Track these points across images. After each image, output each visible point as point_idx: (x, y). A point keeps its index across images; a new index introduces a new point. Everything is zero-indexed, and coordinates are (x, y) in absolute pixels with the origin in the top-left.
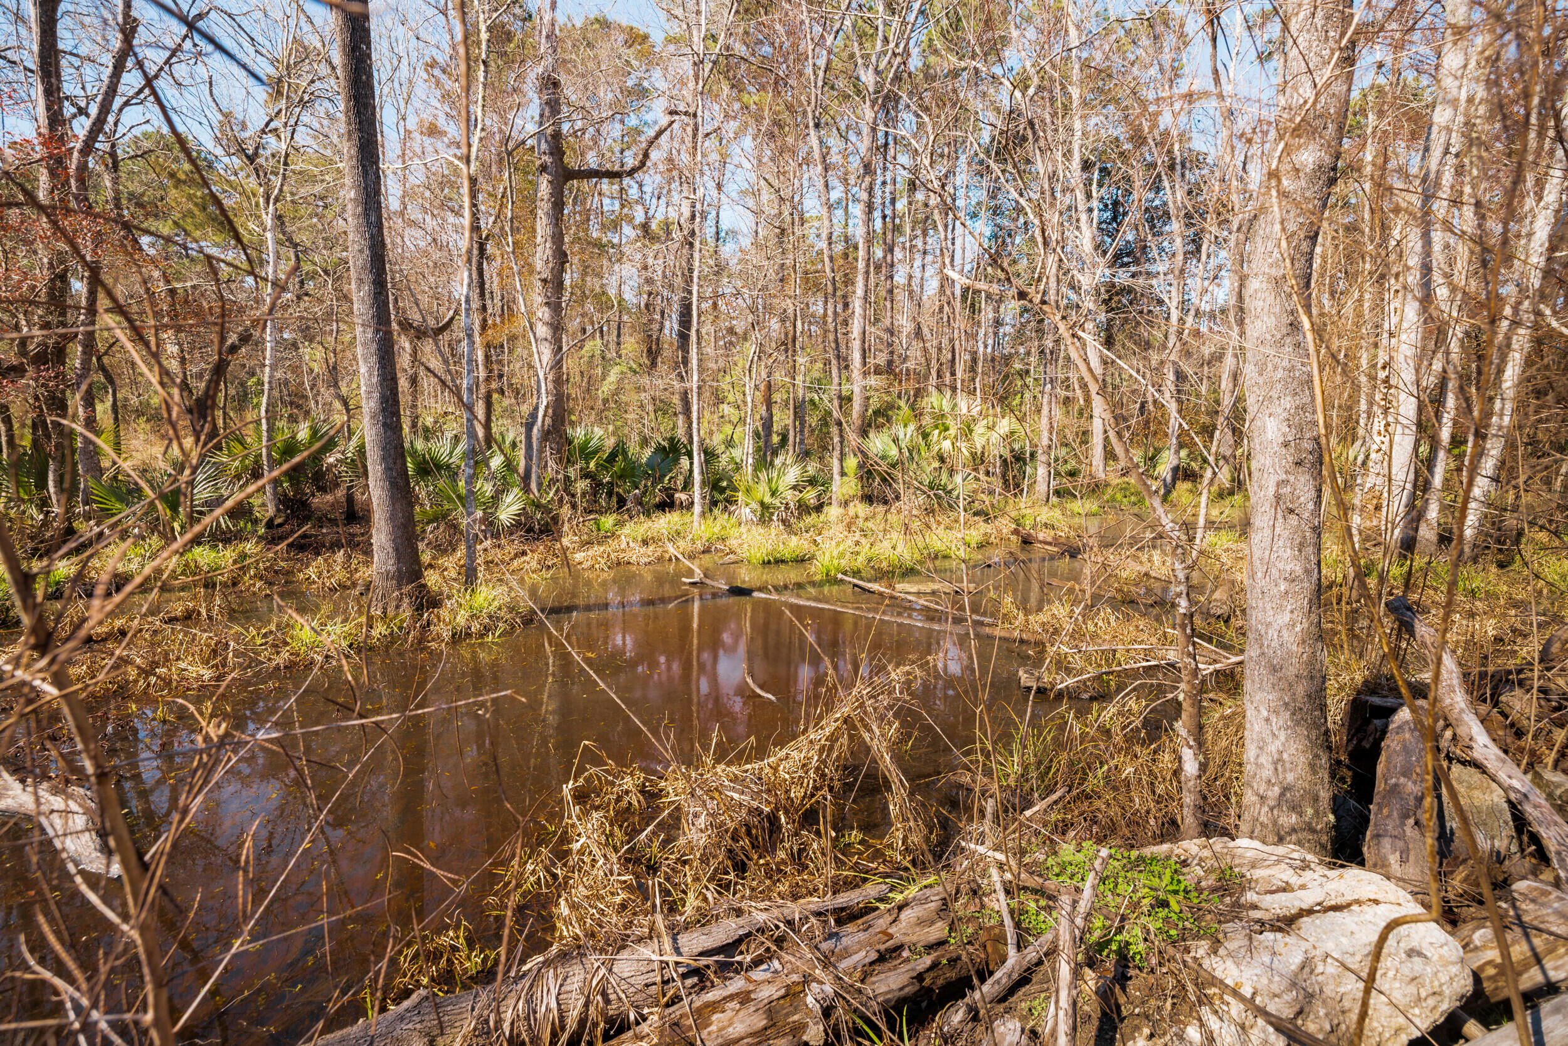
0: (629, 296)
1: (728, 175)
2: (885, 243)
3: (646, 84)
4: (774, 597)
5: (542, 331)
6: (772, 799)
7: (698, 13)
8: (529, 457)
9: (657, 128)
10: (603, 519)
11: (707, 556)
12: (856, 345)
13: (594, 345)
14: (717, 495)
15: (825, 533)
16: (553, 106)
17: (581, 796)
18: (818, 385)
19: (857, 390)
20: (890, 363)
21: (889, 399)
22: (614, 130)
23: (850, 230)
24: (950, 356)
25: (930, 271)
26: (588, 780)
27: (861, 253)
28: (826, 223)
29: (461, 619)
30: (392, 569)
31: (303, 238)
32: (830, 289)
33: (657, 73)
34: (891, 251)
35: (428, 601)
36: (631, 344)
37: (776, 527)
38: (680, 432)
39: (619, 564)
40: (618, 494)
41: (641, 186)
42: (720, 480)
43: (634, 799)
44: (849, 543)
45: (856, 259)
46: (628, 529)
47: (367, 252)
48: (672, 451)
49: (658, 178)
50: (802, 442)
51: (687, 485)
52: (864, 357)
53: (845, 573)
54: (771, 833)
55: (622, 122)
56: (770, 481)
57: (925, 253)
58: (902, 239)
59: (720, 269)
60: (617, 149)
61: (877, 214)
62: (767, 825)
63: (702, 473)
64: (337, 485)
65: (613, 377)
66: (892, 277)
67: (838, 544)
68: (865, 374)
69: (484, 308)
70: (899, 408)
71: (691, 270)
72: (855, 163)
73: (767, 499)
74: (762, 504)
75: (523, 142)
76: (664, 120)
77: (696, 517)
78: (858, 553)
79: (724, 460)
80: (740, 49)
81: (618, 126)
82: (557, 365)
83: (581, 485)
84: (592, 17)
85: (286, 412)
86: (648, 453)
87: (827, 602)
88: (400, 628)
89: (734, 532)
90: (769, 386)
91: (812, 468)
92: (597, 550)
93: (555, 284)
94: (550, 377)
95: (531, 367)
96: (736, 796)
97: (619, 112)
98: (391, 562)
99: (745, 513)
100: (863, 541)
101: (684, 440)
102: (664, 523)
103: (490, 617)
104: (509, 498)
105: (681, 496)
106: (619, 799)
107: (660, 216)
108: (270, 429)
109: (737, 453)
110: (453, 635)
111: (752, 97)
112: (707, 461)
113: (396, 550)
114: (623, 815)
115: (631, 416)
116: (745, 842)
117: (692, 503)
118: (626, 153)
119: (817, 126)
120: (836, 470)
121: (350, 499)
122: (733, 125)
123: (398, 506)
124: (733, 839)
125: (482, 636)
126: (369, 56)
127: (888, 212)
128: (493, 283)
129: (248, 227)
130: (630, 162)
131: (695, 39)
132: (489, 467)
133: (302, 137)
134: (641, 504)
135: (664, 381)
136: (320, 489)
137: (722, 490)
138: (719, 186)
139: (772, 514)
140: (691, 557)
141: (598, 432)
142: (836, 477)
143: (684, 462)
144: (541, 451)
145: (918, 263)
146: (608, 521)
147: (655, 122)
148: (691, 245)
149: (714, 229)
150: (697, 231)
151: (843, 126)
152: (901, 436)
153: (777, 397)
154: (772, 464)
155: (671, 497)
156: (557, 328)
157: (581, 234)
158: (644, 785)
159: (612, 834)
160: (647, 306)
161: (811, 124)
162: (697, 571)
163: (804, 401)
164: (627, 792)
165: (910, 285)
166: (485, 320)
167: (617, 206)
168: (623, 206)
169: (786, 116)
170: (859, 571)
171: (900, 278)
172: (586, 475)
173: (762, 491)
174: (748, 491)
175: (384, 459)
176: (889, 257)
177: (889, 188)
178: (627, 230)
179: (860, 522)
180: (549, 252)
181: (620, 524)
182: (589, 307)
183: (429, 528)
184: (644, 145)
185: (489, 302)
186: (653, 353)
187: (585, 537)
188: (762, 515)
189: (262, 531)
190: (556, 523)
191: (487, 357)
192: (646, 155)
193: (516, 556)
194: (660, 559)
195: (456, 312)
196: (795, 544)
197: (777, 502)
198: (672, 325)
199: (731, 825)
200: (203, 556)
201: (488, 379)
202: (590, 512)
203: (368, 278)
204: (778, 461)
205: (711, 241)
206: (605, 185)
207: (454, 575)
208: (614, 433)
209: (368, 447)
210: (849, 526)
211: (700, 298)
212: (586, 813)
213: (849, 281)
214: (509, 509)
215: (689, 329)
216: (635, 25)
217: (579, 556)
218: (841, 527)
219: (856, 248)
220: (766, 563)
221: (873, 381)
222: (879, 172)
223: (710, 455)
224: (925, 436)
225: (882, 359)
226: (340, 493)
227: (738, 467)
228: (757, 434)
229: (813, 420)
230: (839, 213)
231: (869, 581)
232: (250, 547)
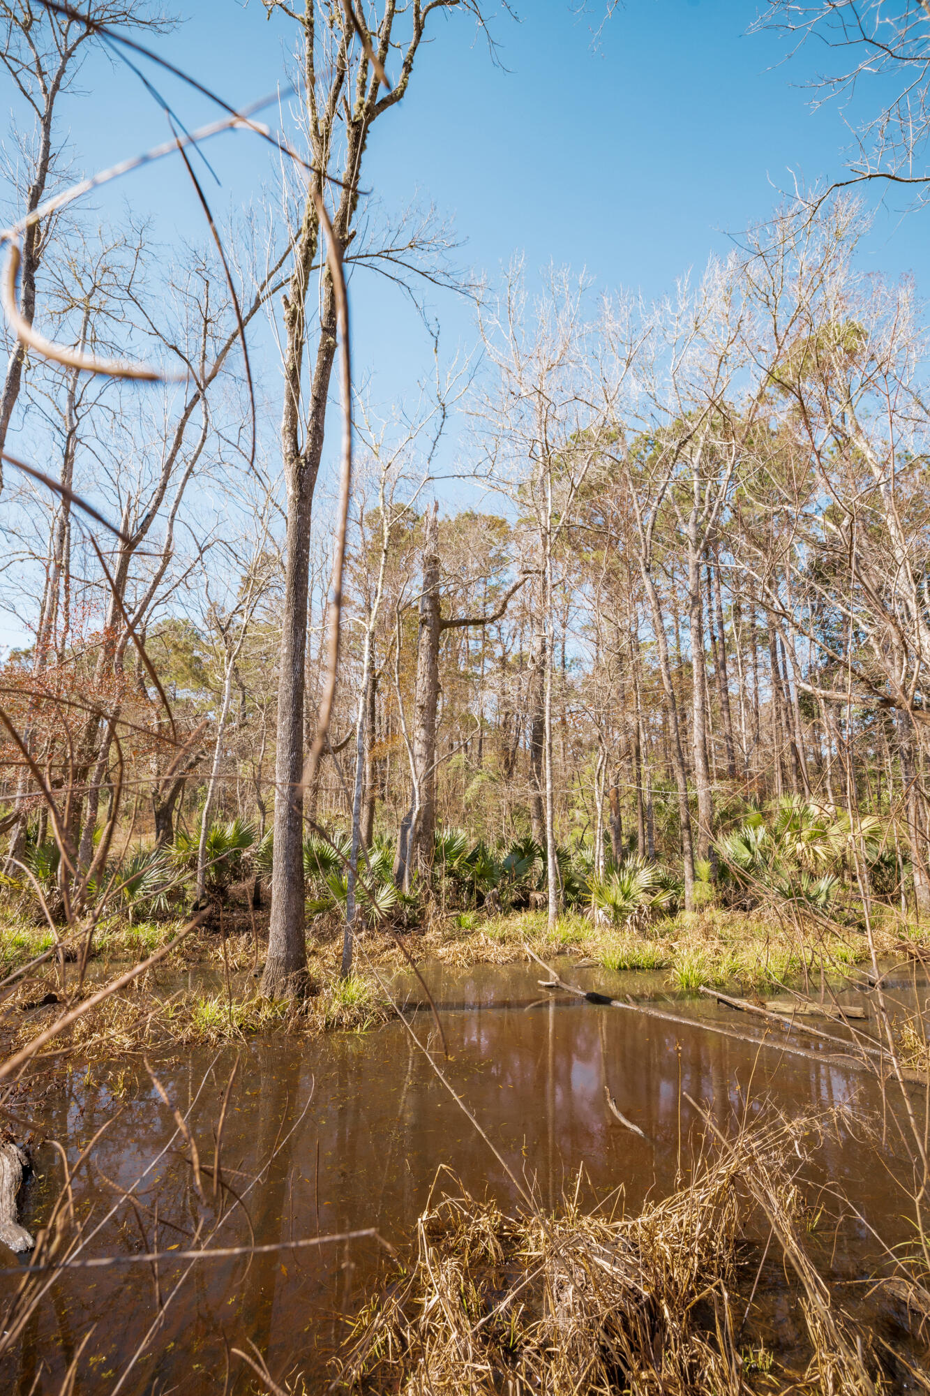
0: (489, 716)
1: (571, 614)
2: (717, 660)
3: (504, 554)
4: (633, 1007)
5: (419, 748)
6: (650, 1279)
7: (545, 500)
8: (403, 857)
9: (513, 585)
10: (464, 915)
11: (562, 958)
12: (698, 752)
13: (460, 758)
14: (570, 896)
15: (682, 940)
16: (432, 577)
17: (436, 1233)
18: (662, 791)
19: (701, 794)
20: (732, 768)
21: (736, 802)
22: (479, 590)
23: (683, 652)
24: (794, 760)
25: (763, 682)
26: (443, 1212)
27: (695, 670)
28: (662, 647)
29: (335, 1009)
30: (282, 955)
31: (250, 683)
32: (669, 705)
33: (512, 546)
34: (724, 667)
35: (308, 989)
36: (491, 757)
37: (630, 931)
38: (534, 835)
39: (478, 961)
40: (478, 892)
41: (499, 629)
42: (572, 880)
43: (491, 1245)
44: (708, 951)
45: (691, 676)
46: (487, 927)
47: (291, 692)
48: (527, 852)
49: (513, 622)
50: (651, 845)
51: (542, 885)
52: (706, 763)
53: (707, 985)
54: (653, 1331)
55: (485, 583)
56: (622, 883)
57: (756, 666)
58: (732, 656)
59: (568, 690)
60: (481, 603)
61: (706, 637)
62: (647, 1317)
63: (555, 874)
64: (248, 875)
65: (474, 785)
66: (726, 690)
67: (696, 952)
68: (709, 778)
69: (373, 730)
70: (746, 812)
71: (542, 693)
72: (682, 596)
73: (620, 902)
74: (615, 906)
75: (410, 604)
76: (519, 578)
77: (550, 918)
78: (719, 963)
79: (574, 862)
80: (579, 521)
81: (482, 586)
82: (429, 776)
83: (446, 883)
84: (463, 513)
85: (220, 812)
86: (505, 854)
87: (690, 1018)
88: (283, 1013)
89: (588, 934)
90: (617, 793)
91: (662, 870)
92: (457, 946)
93: (430, 710)
94: (423, 786)
95: (408, 777)
96: (606, 1265)
97: (484, 575)
98: (282, 949)
99: (599, 915)
100: (723, 949)
101: (538, 842)
102: (521, 922)
103: (360, 1009)
104: (383, 893)
105: (536, 896)
106: (474, 1244)
107: (515, 651)
108: (208, 828)
109: (587, 855)
110: (327, 1024)
111: (590, 555)
112: (559, 863)
113: (287, 938)
114: (477, 1267)
115: (490, 820)
116: (621, 1340)
117: (547, 903)
118: (488, 605)
119: (648, 570)
120: (687, 872)
121: (257, 888)
122: (575, 577)
123: (293, 899)
124: (606, 1330)
125: (351, 1027)
126: (307, 556)
127: (717, 634)
128: (381, 711)
129: (215, 677)
130: (491, 612)
131: (543, 518)
132: (368, 864)
133: (258, 614)
134: (498, 902)
135: (520, 790)
136: (236, 878)
137: (575, 891)
138: (564, 626)
139: (625, 917)
140: (547, 958)
141: (462, 834)
142: (688, 880)
143: (539, 863)
144: (413, 851)
145: (750, 676)
146: (468, 918)
147: (511, 581)
148: (542, 672)
149: (560, 659)
150: (548, 661)
151: (669, 569)
152: (752, 840)
153: (624, 802)
154: (622, 866)
155: (527, 896)
156: (430, 745)
157: (452, 669)
158: (501, 1227)
159: (467, 1292)
160: (505, 724)
161: (643, 569)
162: (553, 974)
163: (650, 805)
164: (484, 1235)
165: (744, 695)
166: (373, 740)
167: (480, 644)
168: (485, 645)
169: (620, 565)
170: (723, 984)
171: (734, 690)
172: (450, 873)
173: (614, 894)
174: (600, 893)
175: (286, 856)
176: (722, 672)
177: (715, 615)
178: (489, 664)
179: (718, 929)
180: (426, 684)
181: (480, 921)
182: (457, 727)
183: (316, 917)
184: (503, 598)
185: (377, 724)
186: (510, 764)
187: (447, 932)
188: (616, 917)
189: (190, 912)
190: (422, 918)
191: (373, 770)
192: (505, 605)
193: (386, 947)
194: (517, 958)
195: (352, 734)
196: (651, 950)
197: (629, 905)
198: (526, 742)
199: (604, 1312)
200: (144, 932)
201: (373, 788)
202: (453, 908)
203: (289, 711)
204: (629, 864)
205: (559, 669)
206: (471, 630)
207: (332, 963)
208: (475, 835)
209: (275, 846)
210: (706, 933)
211: (551, 716)
212: (440, 1257)
213: (686, 696)
214: (382, 903)
215: (541, 743)
216: (495, 514)
217: (442, 951)
218: (698, 933)
219: (690, 666)
220: (622, 969)
221: (716, 786)
222: (704, 602)
223: (562, 857)
224: (778, 838)
225: (724, 765)
226: (248, 884)
227: (590, 868)
228: (606, 837)
229: (661, 823)
230: (672, 638)
231: (734, 995)
232: (180, 927)
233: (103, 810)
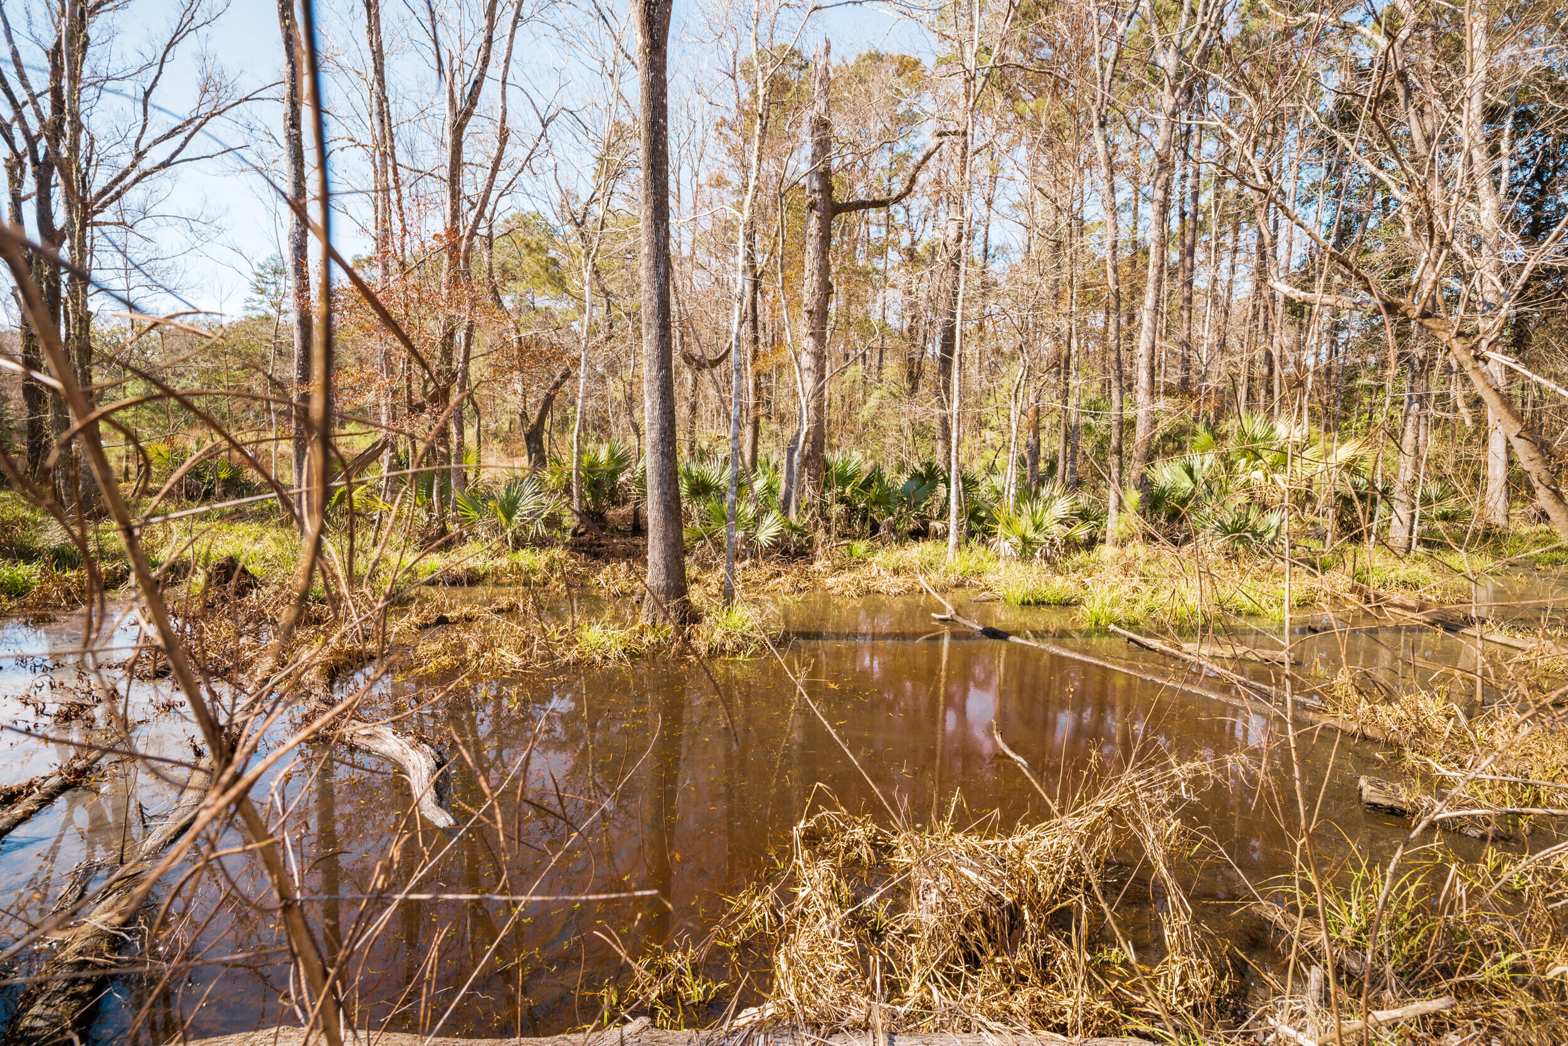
0: (893, 321)
1: (999, 189)
2: (1183, 244)
3: (915, 109)
4: (1032, 643)
5: (807, 360)
7: (972, 28)
8: (789, 482)
9: (924, 153)
10: (856, 544)
11: (960, 591)
12: (1143, 362)
13: (856, 371)
14: (974, 526)
15: (1096, 575)
16: (823, 146)
17: (811, 839)
18: (1094, 409)
19: (1141, 412)
20: (1185, 381)
21: (1183, 422)
22: (881, 161)
23: (1139, 235)
24: (1265, 371)
25: (1242, 271)
26: (820, 822)
27: (1153, 258)
28: (1111, 230)
29: (718, 636)
30: (662, 584)
32: (1113, 304)
33: (927, 96)
34: (1191, 253)
35: (690, 616)
36: (893, 369)
37: (1038, 562)
38: (939, 460)
39: (868, 592)
40: (872, 519)
41: (908, 210)
42: (978, 509)
43: (865, 852)
44: (1125, 588)
45: (1146, 266)
46: (880, 557)
47: (656, 300)
48: (929, 478)
49: (926, 201)
50: (1073, 471)
51: (943, 514)
52: (1152, 375)
53: (1118, 624)
54: (1012, 928)
55: (891, 149)
56: (1034, 514)
57: (1235, 251)
58: (1205, 238)
59: (987, 287)
60: (885, 178)
61: (1174, 213)
62: (1007, 917)
63: (959, 503)
64: (625, 501)
65: (873, 402)
66: (1190, 284)
67: (1111, 589)
68: (1153, 393)
69: (756, 340)
70: (1195, 434)
71: (955, 295)
72: (1148, 157)
73: (1030, 534)
74: (1024, 538)
75: (796, 183)
76: (933, 143)
77: (951, 548)
78: (1136, 601)
79: (983, 489)
80: (1015, 56)
81: (888, 155)
82: (819, 393)
83: (837, 509)
84: (865, 53)
85: (594, 435)
86: (904, 478)
88: (666, 639)
89: (990, 566)
90: (1037, 412)
91: (1084, 499)
92: (847, 577)
93: (820, 315)
94: (812, 404)
95: (795, 394)
96: (973, 875)
97: (887, 141)
98: (662, 577)
99: (1005, 547)
100: (1143, 587)
101: (943, 466)
102: (916, 552)
103: (744, 636)
104: (768, 520)
105: (937, 525)
106: (849, 850)
107: (925, 239)
108: (580, 452)
109: (998, 481)
110: (710, 650)
111: (1028, 104)
112: (965, 490)
113: (667, 567)
115: (889, 441)
117: (948, 532)
118: (894, 180)
119: (1102, 125)
120: (1113, 502)
121: (636, 513)
122: (1006, 137)
123: (670, 527)
125: (735, 654)
126: (665, 128)
127: (1189, 209)
128: (764, 316)
129: (572, 280)
130: (898, 188)
131: (968, 56)
132: (752, 488)
133: (618, 202)
134: (894, 531)
135: (925, 409)
136: (614, 503)
137: (980, 521)
138: (989, 203)
139: (1035, 550)
140: (943, 591)
141: (857, 456)
142: (1113, 511)
143: (941, 489)
144: (800, 475)
145: (1225, 264)
146: (860, 547)
147: (924, 146)
148: (957, 268)
149: (982, 247)
150: (963, 252)
151: (1134, 120)
152: (1197, 466)
153: (1046, 422)
154: (1037, 495)
155: (926, 524)
156: (819, 358)
157: (847, 264)
160: (910, 330)
161: (1096, 124)
162: (949, 607)
163: (1077, 426)
164: (858, 843)
165: (1214, 289)
166: (756, 351)
167: (884, 229)
168: (888, 232)
169: (1067, 119)
170: (1136, 623)
171: (1201, 282)
172: (842, 500)
173: (1025, 525)
174: (1008, 524)
175: (660, 484)
176: (1188, 260)
177: (1189, 182)
178: (893, 256)
179: (1140, 566)
180: (815, 285)
181: (873, 550)
182: (854, 335)
183: (698, 545)
184: (911, 170)
185: (761, 334)
186: (914, 377)
187: (837, 562)
188: (1024, 550)
189: (569, 538)
190: (811, 546)
191: (757, 386)
192: (913, 180)
193: (771, 576)
194: (910, 590)
196: (1060, 586)
197: (1040, 537)
198: (934, 349)
199: (965, 911)
200: (525, 558)
201: (757, 405)
202: (845, 536)
203: (655, 322)
204: (1045, 492)
205: (979, 260)
206: (872, 213)
207: (715, 591)
208: (872, 457)
209: (648, 474)
210: (1126, 569)
211: (964, 318)
213: (1137, 291)
214: (767, 532)
215: (951, 354)
216: (906, 53)
217: (830, 581)
218: (1117, 569)
219: (1146, 253)
220: (1025, 604)
221: (1162, 403)
222: (1178, 165)
223: (969, 483)
224: (1229, 466)
225: (1175, 379)
226: (628, 508)
227: (999, 496)
228: (1022, 460)
229: (1087, 445)
230: (1127, 216)
231: (1149, 635)
232: (559, 553)
233: (470, 433)
